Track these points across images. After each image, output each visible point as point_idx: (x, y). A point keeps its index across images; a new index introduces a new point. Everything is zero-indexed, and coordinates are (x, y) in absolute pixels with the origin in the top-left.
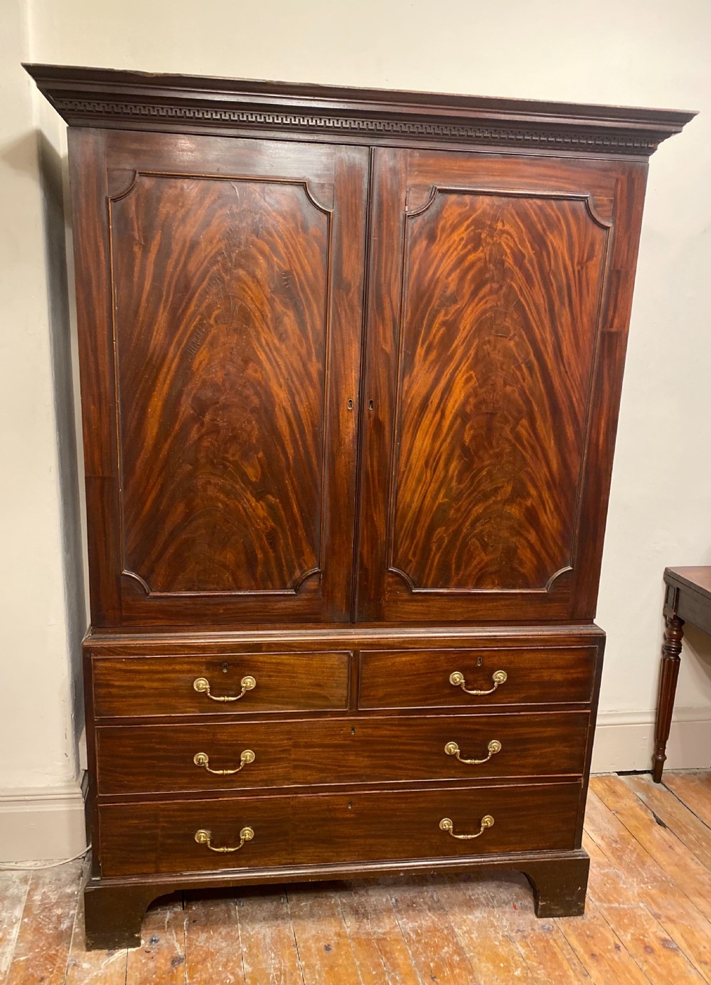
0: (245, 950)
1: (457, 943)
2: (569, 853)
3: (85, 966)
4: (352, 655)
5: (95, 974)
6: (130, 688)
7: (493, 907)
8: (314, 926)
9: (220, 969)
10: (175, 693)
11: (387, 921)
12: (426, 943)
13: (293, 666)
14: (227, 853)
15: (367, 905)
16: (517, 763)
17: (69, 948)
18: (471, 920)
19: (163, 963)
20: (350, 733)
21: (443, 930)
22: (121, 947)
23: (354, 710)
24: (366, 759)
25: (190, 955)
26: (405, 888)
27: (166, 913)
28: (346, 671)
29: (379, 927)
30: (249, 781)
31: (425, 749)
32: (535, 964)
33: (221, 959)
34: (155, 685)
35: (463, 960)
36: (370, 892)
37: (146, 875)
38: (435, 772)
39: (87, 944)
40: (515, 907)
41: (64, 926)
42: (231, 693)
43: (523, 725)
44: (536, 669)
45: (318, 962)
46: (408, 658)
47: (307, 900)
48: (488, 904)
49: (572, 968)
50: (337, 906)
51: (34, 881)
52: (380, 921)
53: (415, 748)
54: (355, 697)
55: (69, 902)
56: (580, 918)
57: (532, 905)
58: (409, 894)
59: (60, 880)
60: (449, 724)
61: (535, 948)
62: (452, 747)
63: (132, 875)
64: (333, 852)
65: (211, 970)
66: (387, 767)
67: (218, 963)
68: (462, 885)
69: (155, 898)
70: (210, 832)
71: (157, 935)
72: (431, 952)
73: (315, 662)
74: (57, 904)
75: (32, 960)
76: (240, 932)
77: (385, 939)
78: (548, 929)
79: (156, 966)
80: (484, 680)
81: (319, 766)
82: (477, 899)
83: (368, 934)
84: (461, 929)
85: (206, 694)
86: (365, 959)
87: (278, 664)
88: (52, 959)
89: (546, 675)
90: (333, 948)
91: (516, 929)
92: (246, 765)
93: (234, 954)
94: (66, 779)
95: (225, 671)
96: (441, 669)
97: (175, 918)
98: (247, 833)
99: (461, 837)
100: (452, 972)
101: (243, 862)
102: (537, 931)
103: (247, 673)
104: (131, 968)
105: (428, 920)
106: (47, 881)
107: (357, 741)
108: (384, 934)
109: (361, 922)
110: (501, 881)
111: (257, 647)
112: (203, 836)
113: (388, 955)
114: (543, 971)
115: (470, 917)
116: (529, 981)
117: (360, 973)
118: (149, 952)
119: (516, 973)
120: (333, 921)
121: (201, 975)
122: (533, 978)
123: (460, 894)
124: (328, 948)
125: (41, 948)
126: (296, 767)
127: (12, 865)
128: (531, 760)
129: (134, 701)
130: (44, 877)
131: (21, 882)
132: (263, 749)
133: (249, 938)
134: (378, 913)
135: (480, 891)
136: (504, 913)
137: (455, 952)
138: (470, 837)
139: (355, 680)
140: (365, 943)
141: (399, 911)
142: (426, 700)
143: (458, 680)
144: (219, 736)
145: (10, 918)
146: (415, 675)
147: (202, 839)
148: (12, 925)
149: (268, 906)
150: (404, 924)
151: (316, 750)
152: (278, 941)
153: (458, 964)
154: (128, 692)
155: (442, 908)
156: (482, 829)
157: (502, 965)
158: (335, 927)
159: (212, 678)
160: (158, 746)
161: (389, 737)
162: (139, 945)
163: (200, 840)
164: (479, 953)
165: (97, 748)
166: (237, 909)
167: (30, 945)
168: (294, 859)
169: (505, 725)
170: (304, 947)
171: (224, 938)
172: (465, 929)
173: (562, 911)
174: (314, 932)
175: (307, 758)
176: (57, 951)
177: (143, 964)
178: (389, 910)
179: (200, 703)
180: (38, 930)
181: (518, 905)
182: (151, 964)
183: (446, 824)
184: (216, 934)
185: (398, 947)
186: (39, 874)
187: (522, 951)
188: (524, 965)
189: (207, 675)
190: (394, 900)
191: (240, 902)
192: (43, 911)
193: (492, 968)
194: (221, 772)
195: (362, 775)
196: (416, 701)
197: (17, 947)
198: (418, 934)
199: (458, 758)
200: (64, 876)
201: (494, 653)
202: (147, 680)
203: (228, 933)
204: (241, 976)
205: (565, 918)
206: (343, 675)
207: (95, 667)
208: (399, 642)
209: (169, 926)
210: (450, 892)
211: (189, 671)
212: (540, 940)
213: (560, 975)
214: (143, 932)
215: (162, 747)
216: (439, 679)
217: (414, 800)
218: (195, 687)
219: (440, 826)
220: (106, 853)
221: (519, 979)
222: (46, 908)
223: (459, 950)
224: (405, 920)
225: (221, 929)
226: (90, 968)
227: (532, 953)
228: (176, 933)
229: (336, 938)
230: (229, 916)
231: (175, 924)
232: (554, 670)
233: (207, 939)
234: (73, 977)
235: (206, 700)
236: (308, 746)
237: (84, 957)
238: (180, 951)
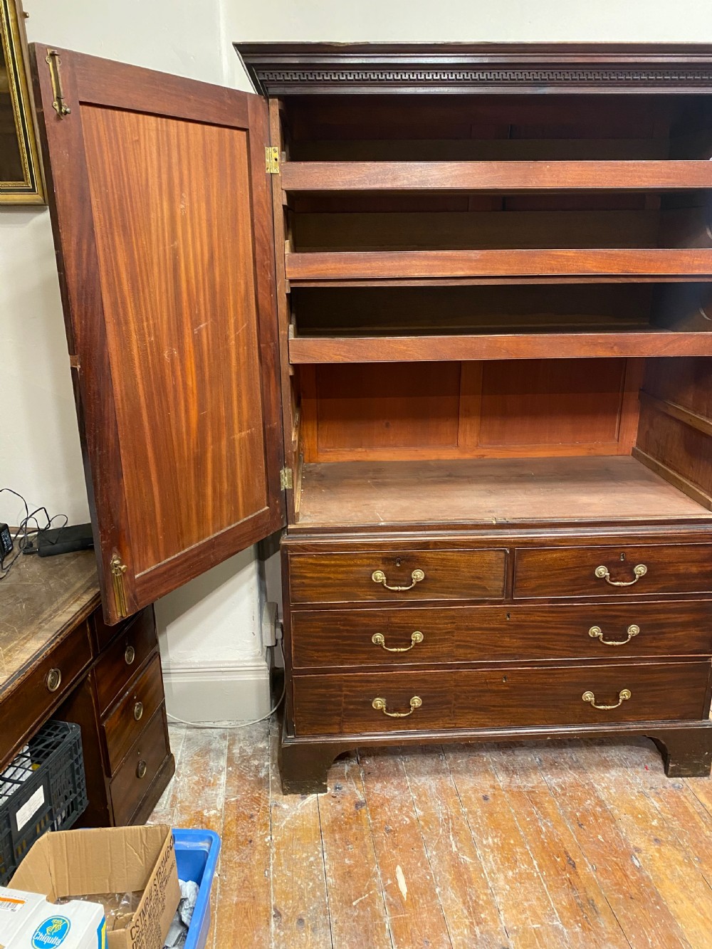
0: (415, 797)
1: (598, 797)
2: (699, 722)
3: (285, 806)
4: (508, 552)
5: (294, 813)
6: (319, 578)
7: (627, 768)
8: (471, 780)
9: (397, 812)
10: (357, 584)
11: (534, 777)
12: (571, 796)
13: (456, 561)
14: (400, 718)
15: (514, 763)
16: (653, 644)
17: (269, 792)
18: (608, 778)
19: (348, 806)
20: (506, 619)
21: (584, 785)
22: (312, 793)
23: (509, 599)
24: (519, 640)
25: (369, 800)
26: (547, 750)
27: (344, 766)
28: (503, 565)
29: (528, 782)
30: (418, 658)
31: (572, 632)
32: (670, 816)
33: (396, 804)
34: (340, 576)
35: (605, 811)
36: (517, 752)
37: (331, 735)
38: (580, 652)
39: (283, 790)
40: (646, 768)
41: (262, 774)
42: (402, 583)
43: (659, 612)
44: (672, 563)
45: (479, 810)
46: (558, 555)
47: (463, 758)
48: (621, 764)
49: (703, 821)
50: (489, 763)
51: (232, 738)
52: (528, 777)
53: (563, 631)
54: (510, 588)
55: (262, 755)
56: (706, 778)
57: (662, 766)
58: (551, 755)
59: (252, 737)
60: (594, 611)
61: (668, 803)
62: (595, 631)
63: (320, 735)
64: (489, 718)
65: (389, 813)
66: (539, 647)
67: (395, 807)
68: (597, 748)
69: (339, 754)
70: (385, 700)
71: (340, 783)
72: (576, 803)
73: (476, 559)
74: (254, 756)
75: (240, 801)
76: (409, 783)
77: (534, 792)
78: (679, 787)
79: (343, 809)
80: (626, 572)
81: (478, 646)
82: (611, 760)
83: (519, 787)
84: (600, 785)
85: (383, 585)
86: (519, 808)
87: (443, 559)
88: (257, 800)
89: (682, 569)
90: (490, 798)
91: (649, 786)
92: (416, 644)
93: (406, 801)
94: (253, 654)
95: (398, 565)
96: (588, 564)
97: (353, 771)
98: (416, 701)
99: (602, 707)
100: (597, 820)
101: (413, 725)
102: (668, 788)
103: (416, 567)
104: (322, 809)
105: (570, 777)
106: (242, 738)
107: (511, 625)
108: (533, 788)
109: (511, 777)
110: (631, 745)
111: (425, 545)
112: (379, 703)
113: (539, 805)
114: (677, 822)
115: (608, 775)
116: (666, 830)
117: (515, 819)
118: (335, 797)
119: (653, 823)
120: (487, 776)
121: (381, 817)
122: (668, 828)
123: (596, 756)
124: (485, 798)
125: (247, 792)
126: (458, 646)
127: (211, 724)
128: (666, 642)
129: (323, 590)
130: (239, 734)
131: (221, 738)
132: (430, 631)
133: (417, 788)
134: (525, 771)
135: (613, 753)
136: (638, 772)
137: (597, 804)
138: (609, 707)
139: (511, 574)
140: (517, 794)
141: (544, 769)
142: (573, 590)
143: (603, 573)
144: (393, 620)
145: (217, 767)
146: (564, 569)
147: (379, 706)
148: (220, 772)
149: (430, 762)
150: (551, 780)
151: (476, 632)
152: (442, 791)
153: (601, 814)
154: (318, 582)
155: (581, 767)
156: (620, 701)
157: (640, 816)
158: (489, 781)
159: (388, 570)
160: (341, 628)
161: (538, 622)
162: (326, 791)
163: (377, 707)
164: (618, 806)
165: (292, 629)
166: (403, 763)
167: (237, 789)
168: (455, 724)
169: (645, 612)
170: (465, 797)
171: (397, 788)
172: (603, 785)
173: (690, 773)
174: (472, 785)
175: (468, 639)
176: (260, 794)
177: (332, 807)
178: (535, 768)
179: (378, 592)
180: (241, 777)
181: (649, 766)
182: (339, 807)
183: (588, 696)
184: (388, 785)
185: (547, 799)
186: (234, 731)
187: (657, 805)
188: (659, 816)
189: (383, 568)
190: (538, 760)
191: (405, 758)
192: (243, 762)
193: (631, 818)
194: (395, 650)
195: (514, 654)
196: (565, 591)
197: (227, 790)
198: (562, 789)
199: (601, 640)
200: (254, 733)
201: (636, 550)
202: (334, 572)
203: (399, 783)
204: (415, 819)
205: (693, 778)
206: (500, 570)
207: (291, 561)
208: (550, 541)
209: (348, 777)
210: (588, 754)
211: (368, 565)
212: (672, 796)
213: (693, 826)
214: (328, 780)
215: (345, 628)
216: (585, 573)
217: (560, 676)
218: (373, 579)
219: (583, 698)
220: (299, 716)
221: (657, 828)
222: (245, 759)
223: (600, 803)
224: (549, 776)
225: (393, 781)
226: (289, 808)
227: (666, 807)
228: (356, 783)
229: (491, 790)
230: (398, 770)
231: (353, 776)
232: (689, 564)
233: (384, 787)
234: (276, 815)
235: (383, 590)
236: (468, 629)
237: (282, 800)
238: (361, 798)
